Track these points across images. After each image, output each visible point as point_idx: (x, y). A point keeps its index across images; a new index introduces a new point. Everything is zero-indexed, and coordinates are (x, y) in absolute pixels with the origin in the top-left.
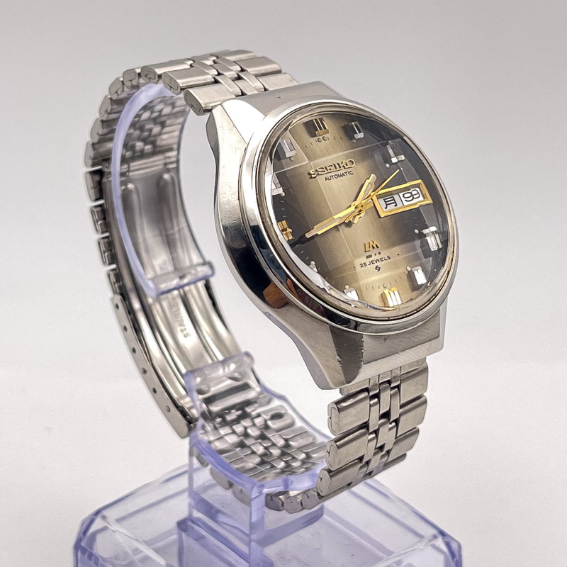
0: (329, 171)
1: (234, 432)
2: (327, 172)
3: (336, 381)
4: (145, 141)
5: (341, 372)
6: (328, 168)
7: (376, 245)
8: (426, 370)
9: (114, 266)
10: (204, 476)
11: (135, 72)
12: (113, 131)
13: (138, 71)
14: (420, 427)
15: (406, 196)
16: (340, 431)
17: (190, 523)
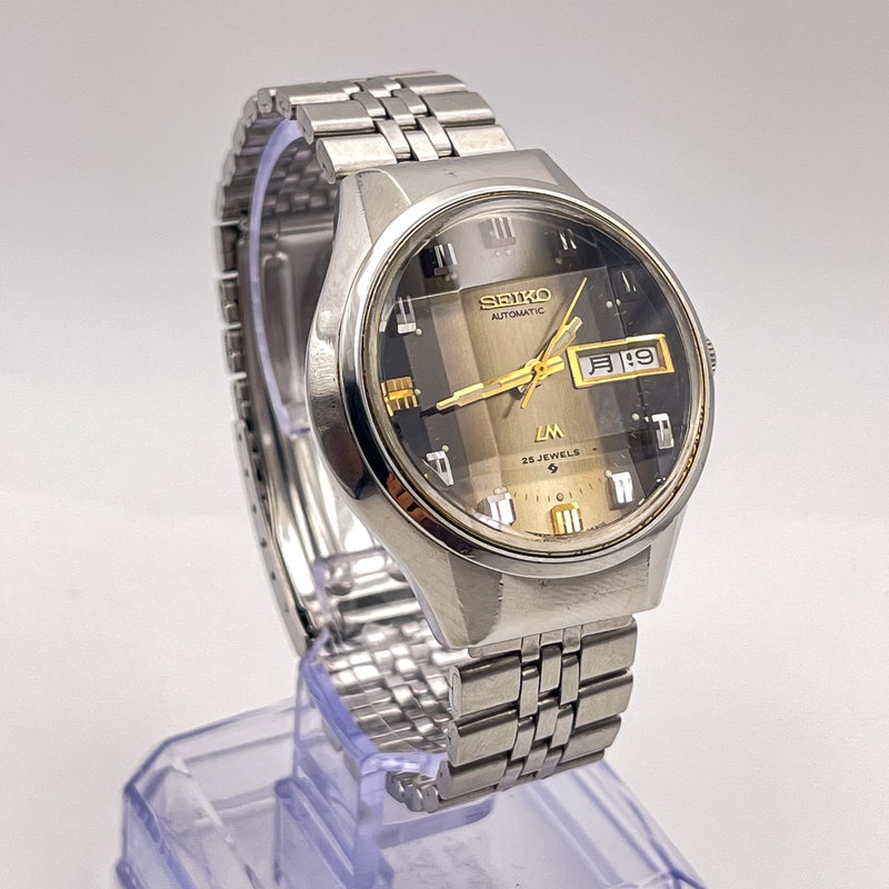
0: (502, 305)
1: (374, 663)
2: (496, 305)
3: (454, 637)
4: (311, 189)
5: (464, 625)
6: (500, 301)
7: (558, 434)
8: (633, 630)
9: (242, 375)
10: (314, 721)
11: (268, 94)
12: (254, 172)
13: (273, 92)
14: (622, 715)
15: (640, 355)
16: (462, 711)
17: (293, 786)
